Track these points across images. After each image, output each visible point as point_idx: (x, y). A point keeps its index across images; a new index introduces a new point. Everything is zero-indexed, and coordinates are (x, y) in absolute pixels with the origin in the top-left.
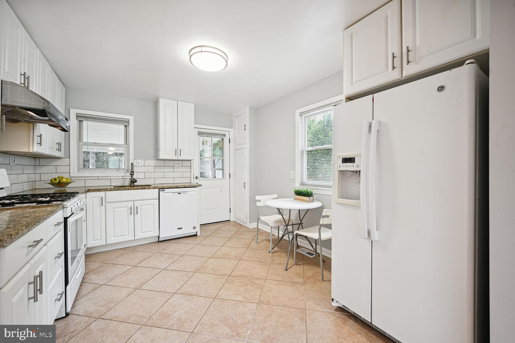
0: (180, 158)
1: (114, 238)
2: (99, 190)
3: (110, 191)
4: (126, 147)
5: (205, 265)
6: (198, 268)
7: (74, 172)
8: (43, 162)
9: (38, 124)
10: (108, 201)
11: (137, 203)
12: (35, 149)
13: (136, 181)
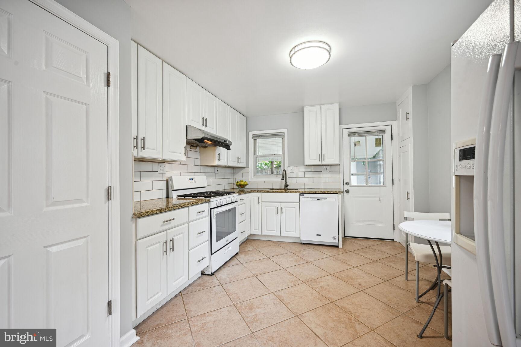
0: (324, 163)
1: (266, 231)
2: (257, 192)
3: (264, 192)
4: (283, 156)
5: (318, 280)
6: (310, 280)
7: (252, 178)
8: (237, 170)
9: (218, 147)
10: (263, 200)
11: (283, 205)
12: (217, 163)
13: (288, 186)
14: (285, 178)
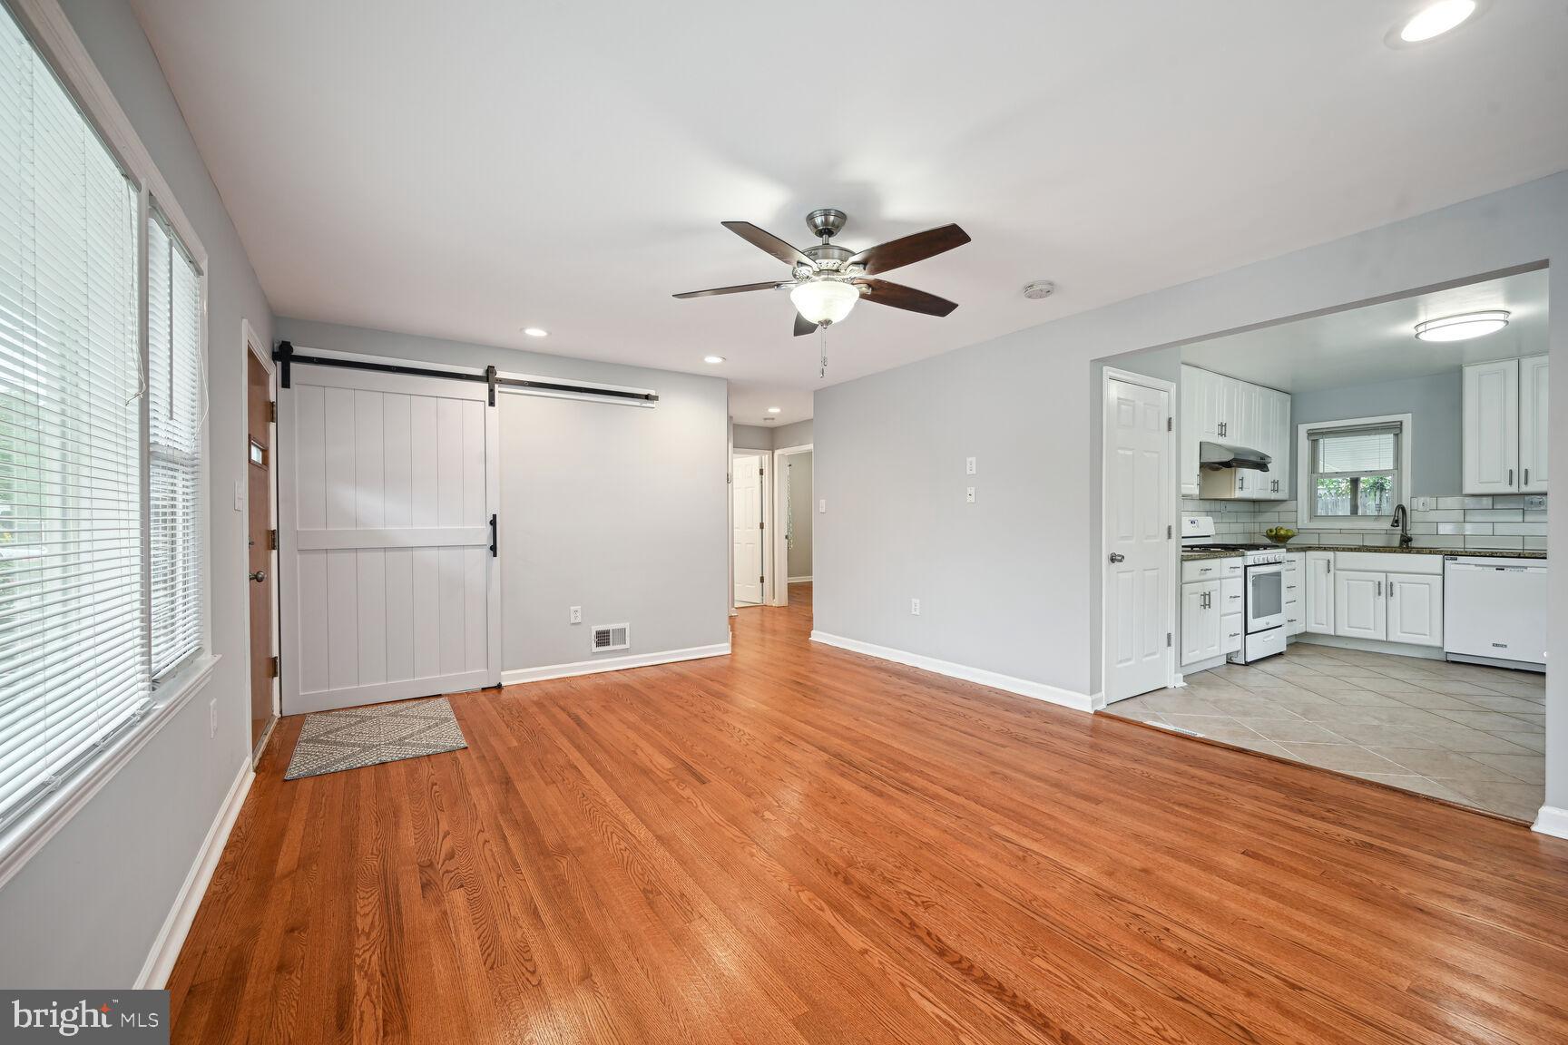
0: (1525, 489)
1: (1347, 629)
2: (1325, 549)
3: (1342, 551)
4: (1396, 475)
7: (1305, 523)
10: (1339, 566)
11: (1392, 578)
12: (1238, 494)
13: (1410, 540)
14: (1400, 525)
